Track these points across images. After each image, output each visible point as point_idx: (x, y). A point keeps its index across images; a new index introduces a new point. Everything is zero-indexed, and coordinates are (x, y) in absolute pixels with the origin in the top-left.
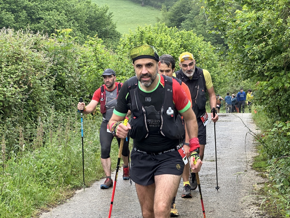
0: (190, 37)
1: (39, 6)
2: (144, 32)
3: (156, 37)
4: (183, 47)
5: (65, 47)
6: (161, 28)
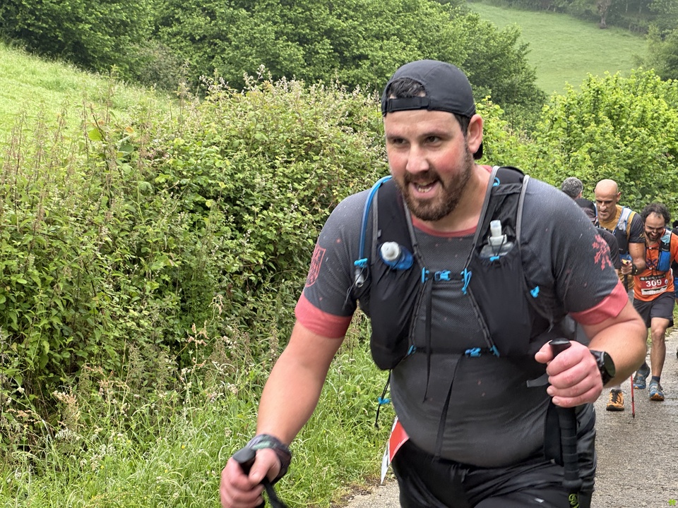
1: (361, 29)
2: (602, 92)
3: (632, 103)
6: (644, 80)
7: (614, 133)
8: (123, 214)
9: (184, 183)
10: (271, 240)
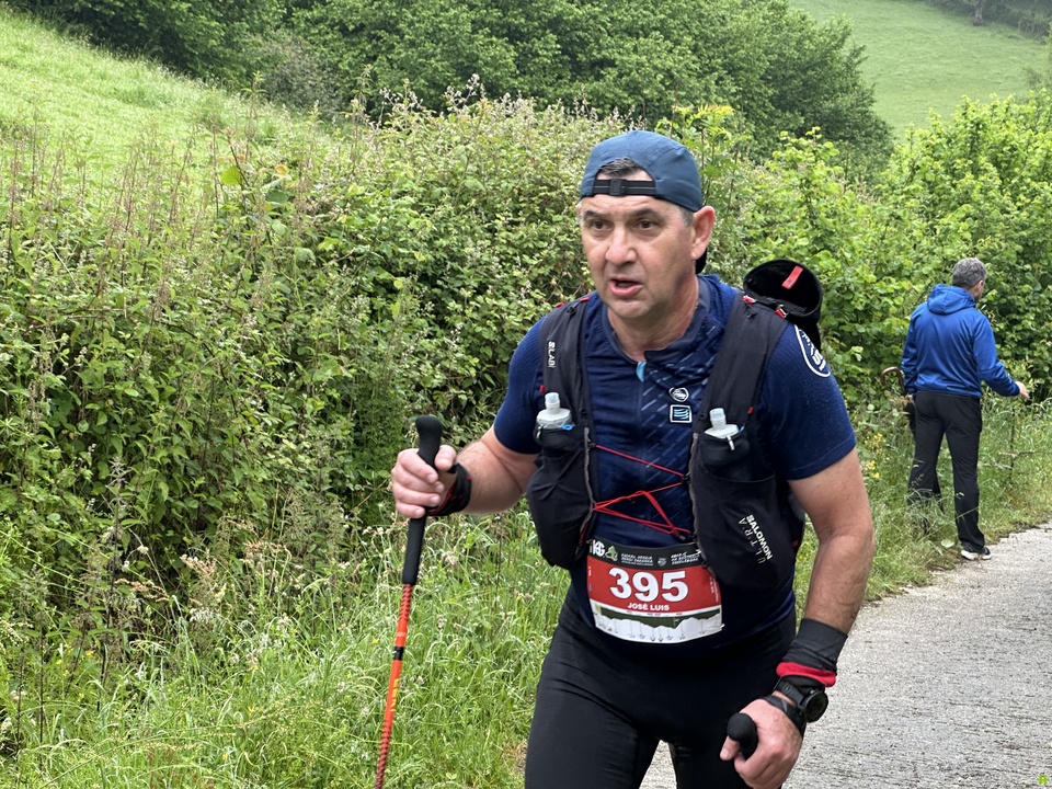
2: (984, 125)
3: (1029, 144)
6: (1048, 109)
7: (1001, 189)
8: (273, 296)
9: (362, 251)
10: (488, 340)
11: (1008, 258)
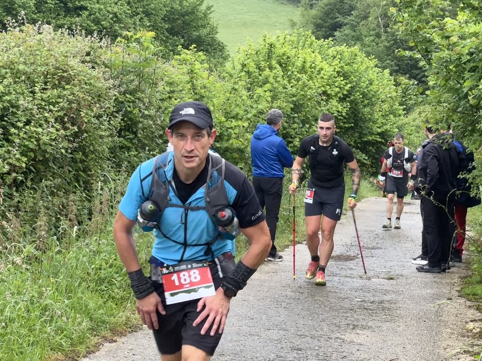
0: (355, 59)
2: (274, 46)
3: (296, 55)
4: (341, 76)
5: (140, 63)
6: (304, 39)
7: (283, 77)
10: (31, 149)
11: (287, 111)
